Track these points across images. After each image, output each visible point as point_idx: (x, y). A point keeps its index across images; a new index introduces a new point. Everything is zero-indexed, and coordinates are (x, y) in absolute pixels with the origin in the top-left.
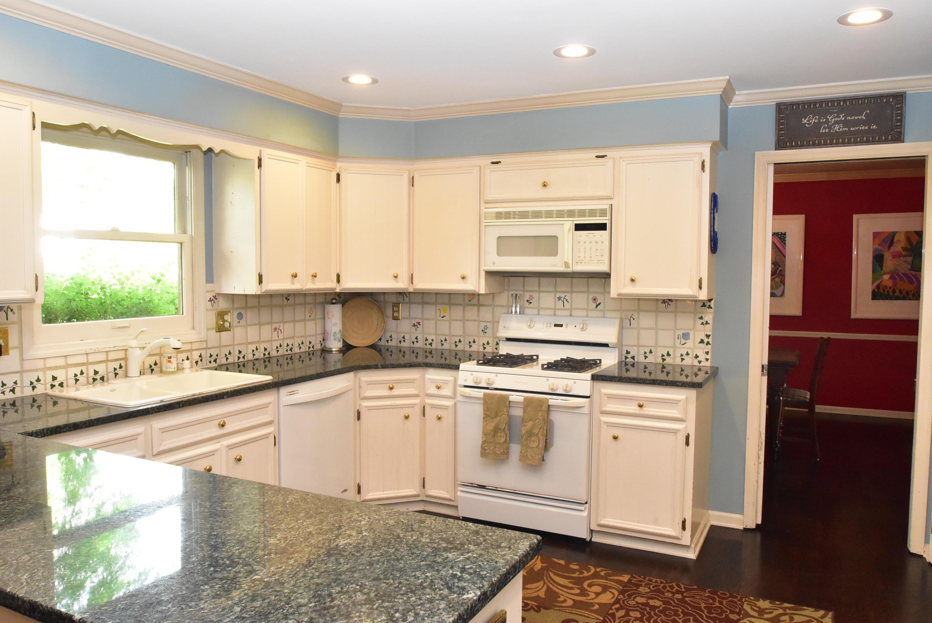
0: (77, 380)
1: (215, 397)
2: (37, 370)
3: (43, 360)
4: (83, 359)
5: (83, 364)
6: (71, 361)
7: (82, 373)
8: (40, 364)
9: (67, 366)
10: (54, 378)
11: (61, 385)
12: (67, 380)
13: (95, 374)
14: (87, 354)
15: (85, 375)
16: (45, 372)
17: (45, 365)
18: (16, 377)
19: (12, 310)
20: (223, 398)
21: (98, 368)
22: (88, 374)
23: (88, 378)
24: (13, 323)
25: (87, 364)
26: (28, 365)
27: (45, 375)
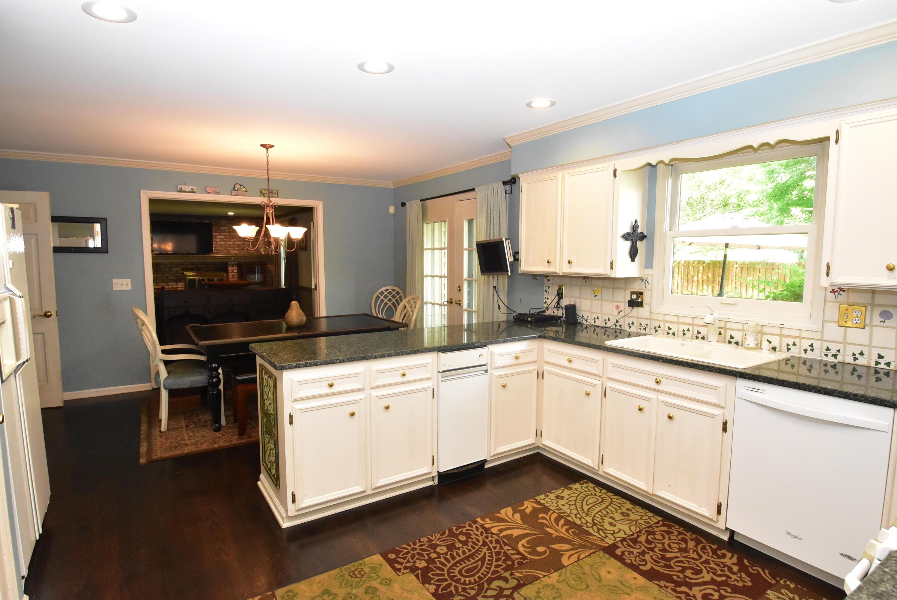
0: (684, 334)
1: (650, 357)
2: (659, 321)
3: (663, 315)
4: (690, 321)
5: (690, 324)
6: (681, 320)
7: (688, 330)
8: (661, 317)
9: (679, 323)
10: (670, 329)
11: (674, 334)
12: (678, 332)
13: (698, 334)
14: (693, 318)
15: (691, 332)
16: (664, 323)
17: (664, 319)
18: (648, 322)
19: (648, 282)
20: (658, 361)
21: (701, 329)
22: (693, 332)
23: (693, 334)
24: (648, 290)
25: (692, 325)
26: (654, 316)
27: (664, 325)
